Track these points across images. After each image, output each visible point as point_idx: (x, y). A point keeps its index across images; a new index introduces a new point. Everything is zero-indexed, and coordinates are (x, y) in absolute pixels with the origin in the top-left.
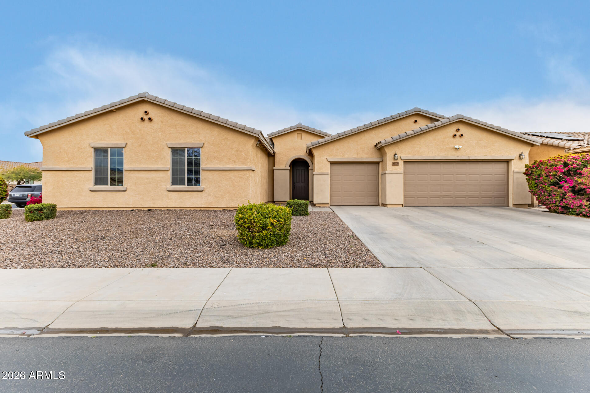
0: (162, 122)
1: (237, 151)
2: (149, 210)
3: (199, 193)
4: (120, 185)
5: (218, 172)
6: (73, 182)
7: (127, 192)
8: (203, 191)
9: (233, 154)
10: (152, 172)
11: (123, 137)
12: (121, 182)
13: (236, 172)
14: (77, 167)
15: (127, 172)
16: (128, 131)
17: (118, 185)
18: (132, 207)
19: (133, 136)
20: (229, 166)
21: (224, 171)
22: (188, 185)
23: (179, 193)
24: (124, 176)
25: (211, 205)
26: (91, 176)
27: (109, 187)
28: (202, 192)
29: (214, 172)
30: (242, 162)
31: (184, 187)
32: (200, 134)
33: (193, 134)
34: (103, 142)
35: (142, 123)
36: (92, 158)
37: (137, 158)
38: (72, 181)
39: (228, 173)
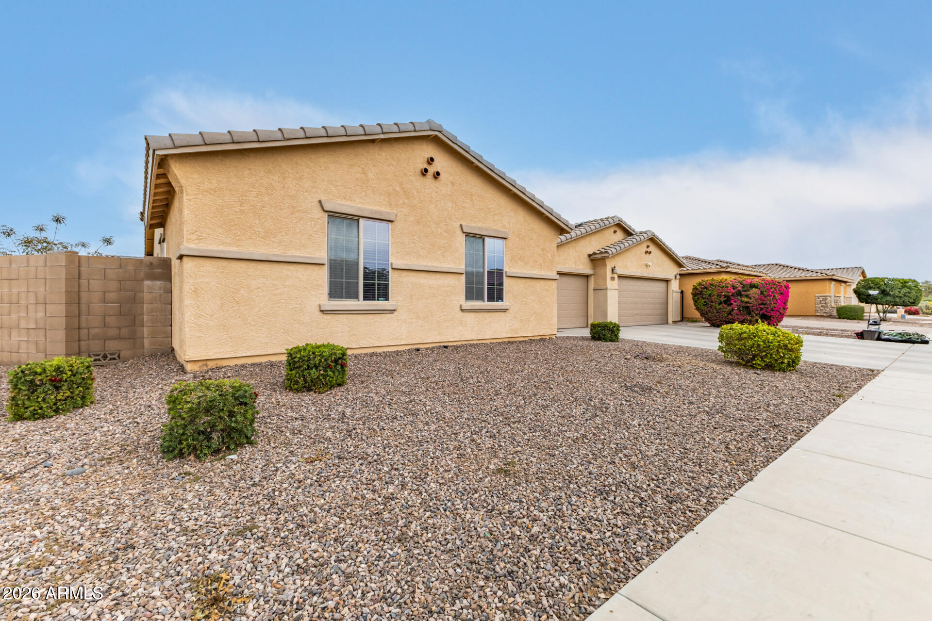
0: (453, 184)
1: (543, 250)
2: (446, 347)
3: (502, 314)
4: (383, 299)
5: (523, 281)
6: (277, 291)
7: (396, 313)
8: (507, 311)
9: (540, 254)
10: (438, 276)
11: (387, 199)
12: (384, 294)
13: (542, 282)
14: (290, 253)
15: (396, 272)
16: (398, 189)
17: (378, 300)
18: (406, 343)
19: (406, 201)
20: (535, 273)
21: (530, 280)
22: (488, 301)
23: (477, 314)
24: (390, 281)
25: (517, 333)
26: (322, 276)
27: (361, 304)
28: (505, 313)
29: (519, 280)
30: (548, 267)
31: (483, 303)
32: (503, 216)
33: (495, 214)
34: (348, 203)
35: (422, 178)
36: (325, 236)
37: (413, 246)
38: (277, 289)
39: (534, 282)
